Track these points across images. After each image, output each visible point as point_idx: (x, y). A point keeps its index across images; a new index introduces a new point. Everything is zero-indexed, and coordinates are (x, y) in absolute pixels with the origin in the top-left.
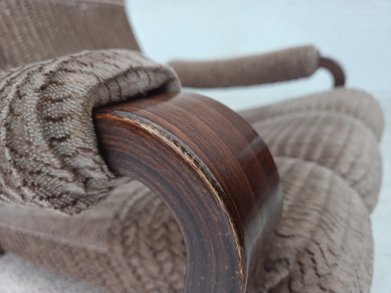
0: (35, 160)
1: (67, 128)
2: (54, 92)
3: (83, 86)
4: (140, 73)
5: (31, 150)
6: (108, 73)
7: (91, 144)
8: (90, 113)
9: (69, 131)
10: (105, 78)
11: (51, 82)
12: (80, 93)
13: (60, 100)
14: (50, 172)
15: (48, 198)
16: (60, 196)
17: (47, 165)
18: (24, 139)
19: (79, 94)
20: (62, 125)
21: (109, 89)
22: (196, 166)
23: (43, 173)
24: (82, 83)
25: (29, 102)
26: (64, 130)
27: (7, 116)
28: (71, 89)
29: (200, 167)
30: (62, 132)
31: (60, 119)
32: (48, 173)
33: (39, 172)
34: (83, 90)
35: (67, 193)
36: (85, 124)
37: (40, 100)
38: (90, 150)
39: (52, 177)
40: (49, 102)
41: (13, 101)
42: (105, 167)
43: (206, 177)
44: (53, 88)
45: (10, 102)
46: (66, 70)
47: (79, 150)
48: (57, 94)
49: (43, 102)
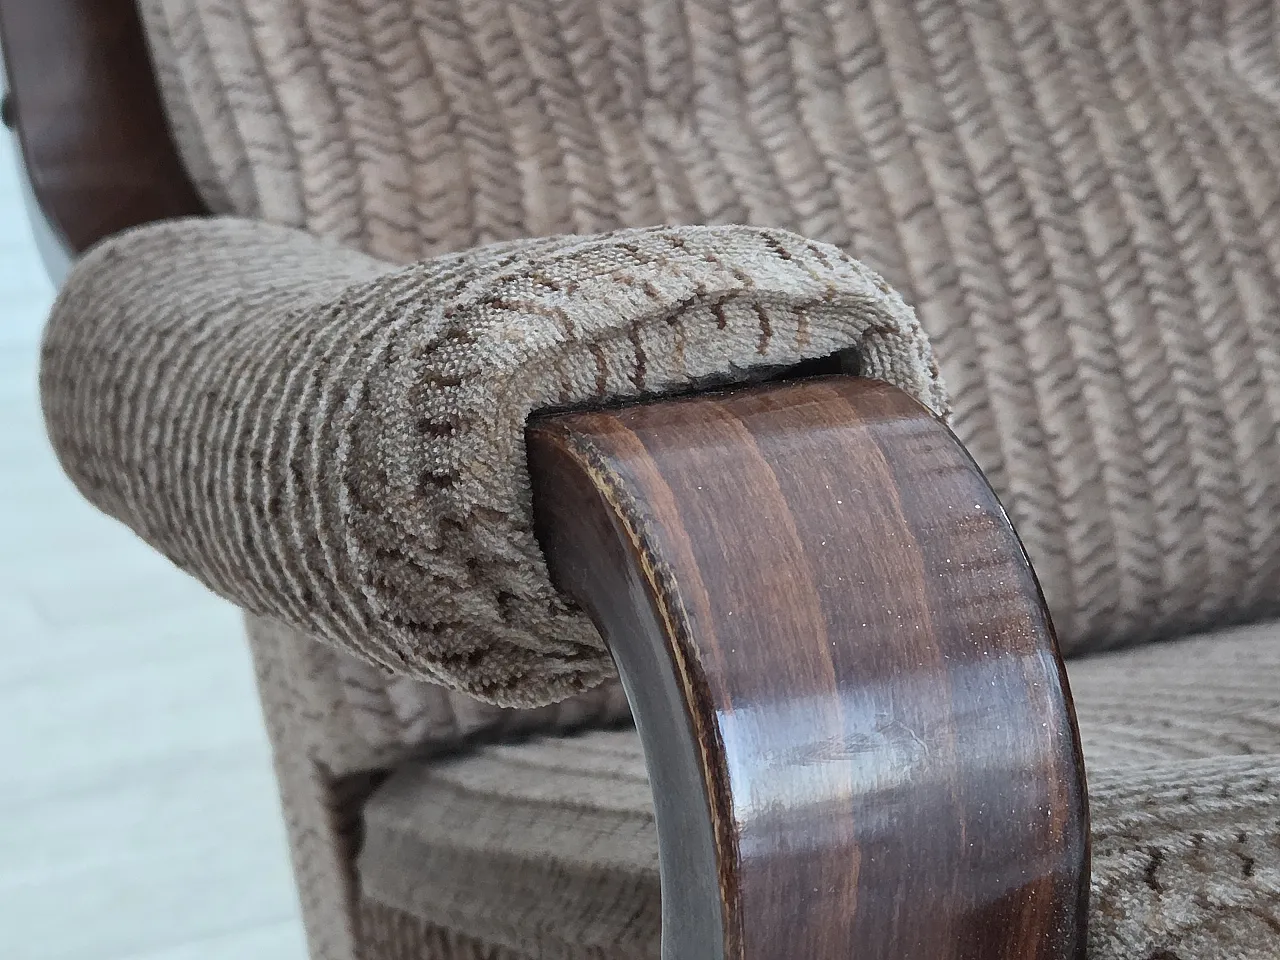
0: (388, 520)
1: (456, 454)
2: (449, 360)
3: (513, 349)
4: (729, 310)
5: (384, 496)
6: (608, 312)
7: (506, 502)
8: (522, 421)
9: (461, 463)
10: (591, 327)
11: (452, 334)
12: (501, 366)
13: (455, 382)
14: (417, 558)
15: (412, 626)
16: (439, 629)
17: (411, 538)
18: (375, 467)
19: (496, 368)
20: (448, 444)
21: (600, 359)
22: (656, 588)
23: (403, 557)
24: (515, 342)
25: (397, 380)
26: (450, 457)
27: (357, 408)
28: (485, 354)
29: (663, 593)
30: (446, 461)
31: (446, 429)
32: (411, 560)
33: (395, 555)
34: (510, 359)
35: (458, 625)
36: (497, 447)
37: (418, 377)
38: (503, 516)
39: (421, 571)
40: (433, 384)
41: (376, 369)
42: (541, 565)
43: (669, 618)
44: (450, 349)
45: (367, 374)
46: (497, 303)
47: (476, 512)
48: (453, 367)
49: (421, 383)
